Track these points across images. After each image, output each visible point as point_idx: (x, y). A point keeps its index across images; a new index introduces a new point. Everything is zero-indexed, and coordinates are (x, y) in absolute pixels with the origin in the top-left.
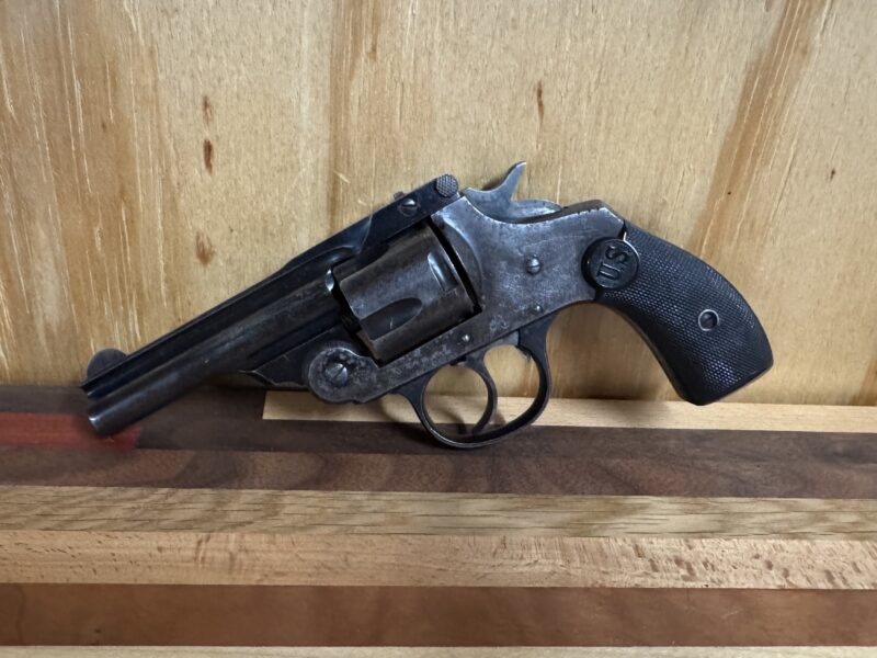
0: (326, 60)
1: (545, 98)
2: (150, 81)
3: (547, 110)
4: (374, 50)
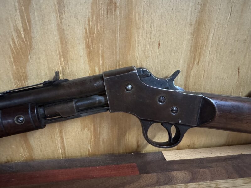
0: (186, 66)
4: (198, 62)
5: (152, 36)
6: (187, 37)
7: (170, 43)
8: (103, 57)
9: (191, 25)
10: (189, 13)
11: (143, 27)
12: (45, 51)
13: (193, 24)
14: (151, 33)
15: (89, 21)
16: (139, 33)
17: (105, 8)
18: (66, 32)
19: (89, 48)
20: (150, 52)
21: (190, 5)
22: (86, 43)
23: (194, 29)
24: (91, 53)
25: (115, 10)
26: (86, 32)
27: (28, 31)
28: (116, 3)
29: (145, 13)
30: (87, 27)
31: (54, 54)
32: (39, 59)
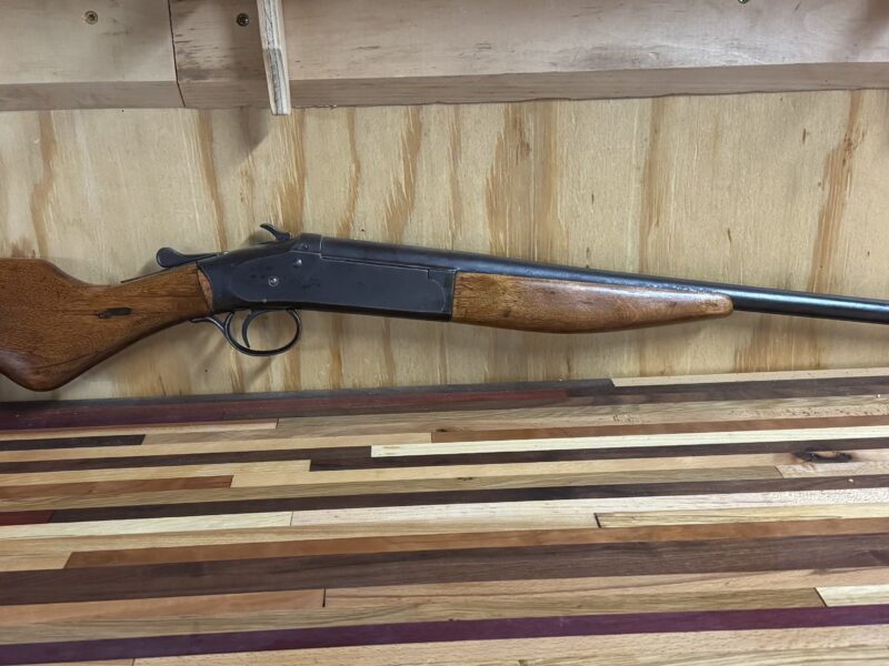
1: (732, 235)
2: (566, 244)
3: (733, 239)
5: (582, 185)
6: (635, 186)
7: (609, 195)
8: (510, 216)
9: (638, 168)
10: (634, 154)
11: (568, 175)
12: (431, 210)
13: (642, 166)
14: (579, 182)
15: (492, 170)
16: (562, 182)
17: (514, 153)
18: (461, 184)
19: (492, 205)
20: (579, 209)
21: (634, 142)
22: (487, 198)
23: (644, 174)
24: (494, 213)
25: (528, 154)
26: (488, 184)
27: (411, 185)
28: (528, 146)
29: (570, 156)
30: (489, 176)
31: (442, 214)
32: (422, 221)
